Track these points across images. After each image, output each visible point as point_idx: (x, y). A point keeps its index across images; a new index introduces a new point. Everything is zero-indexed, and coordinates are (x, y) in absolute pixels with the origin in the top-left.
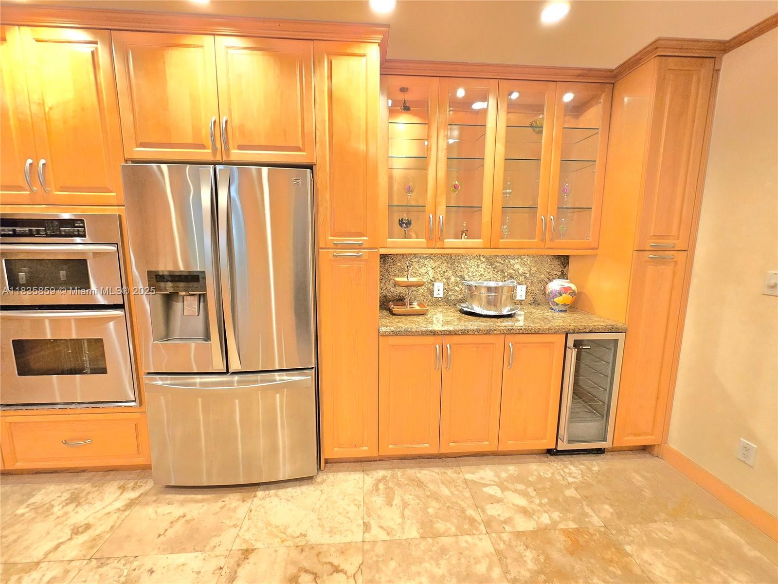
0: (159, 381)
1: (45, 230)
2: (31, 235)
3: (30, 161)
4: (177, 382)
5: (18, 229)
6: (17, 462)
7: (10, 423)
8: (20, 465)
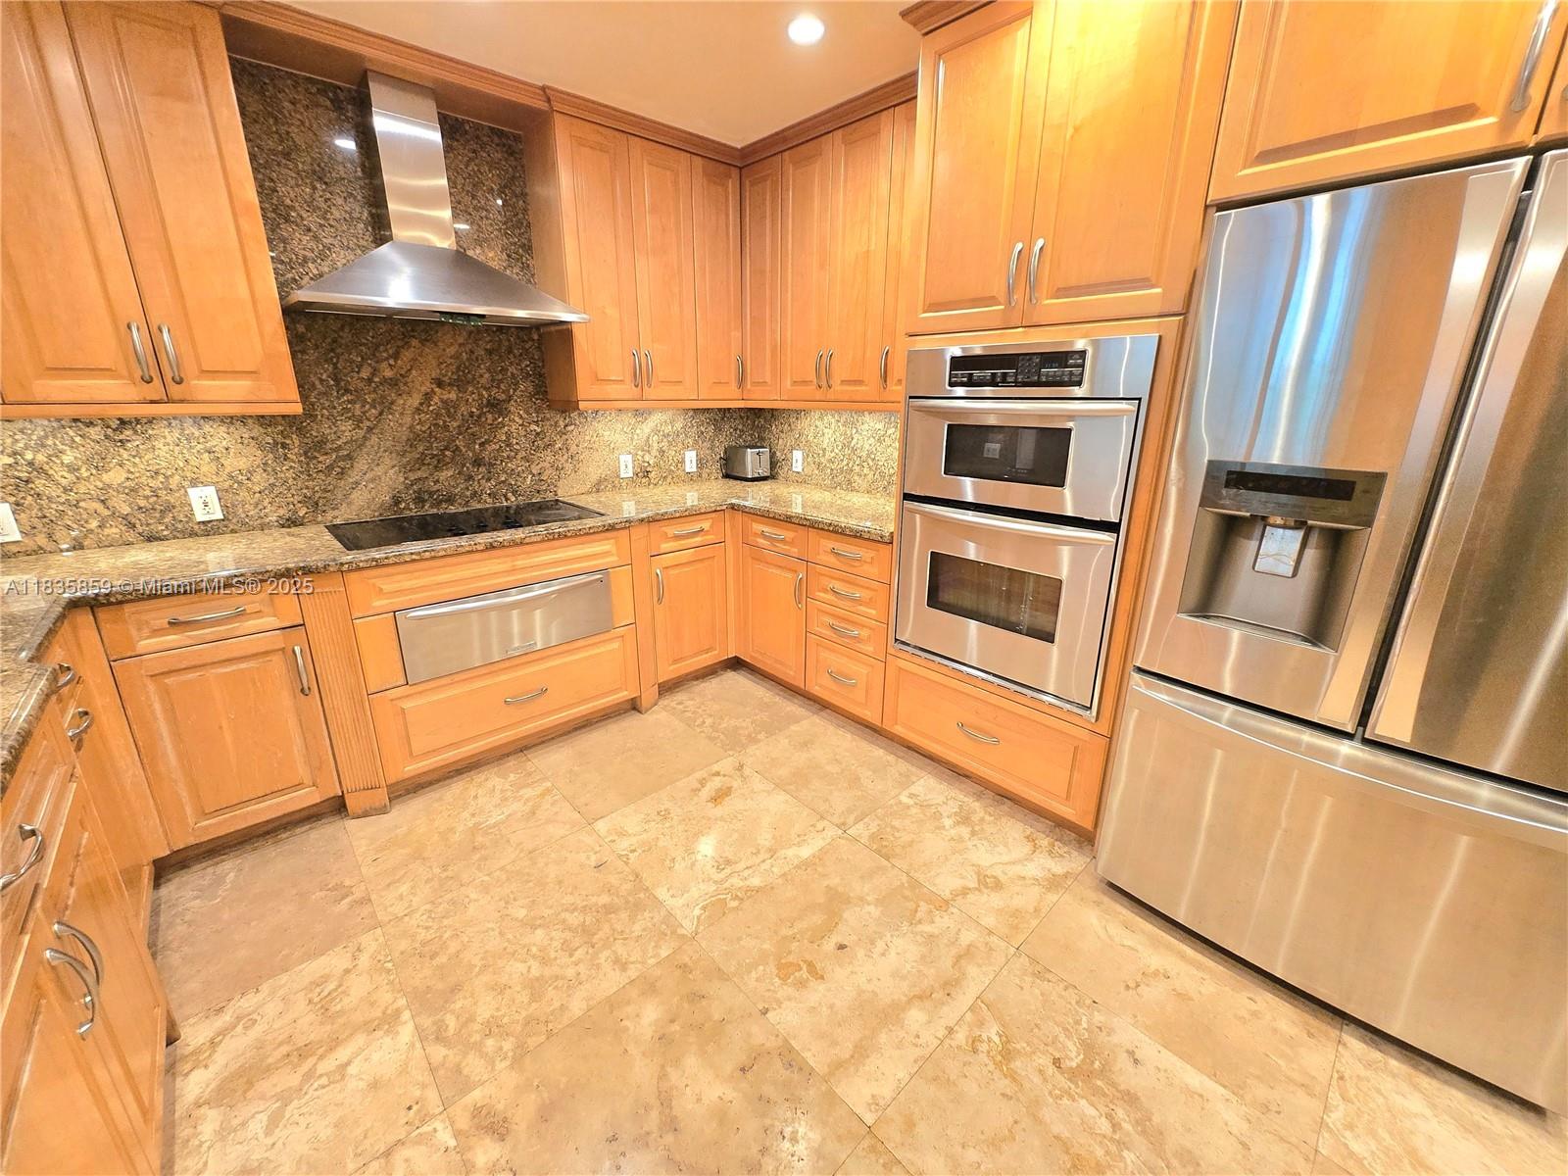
0: (1163, 694)
1: (1016, 374)
2: (993, 383)
3: (1019, 246)
4: (1199, 707)
5: (976, 373)
6: (896, 724)
7: (900, 668)
8: (899, 730)
